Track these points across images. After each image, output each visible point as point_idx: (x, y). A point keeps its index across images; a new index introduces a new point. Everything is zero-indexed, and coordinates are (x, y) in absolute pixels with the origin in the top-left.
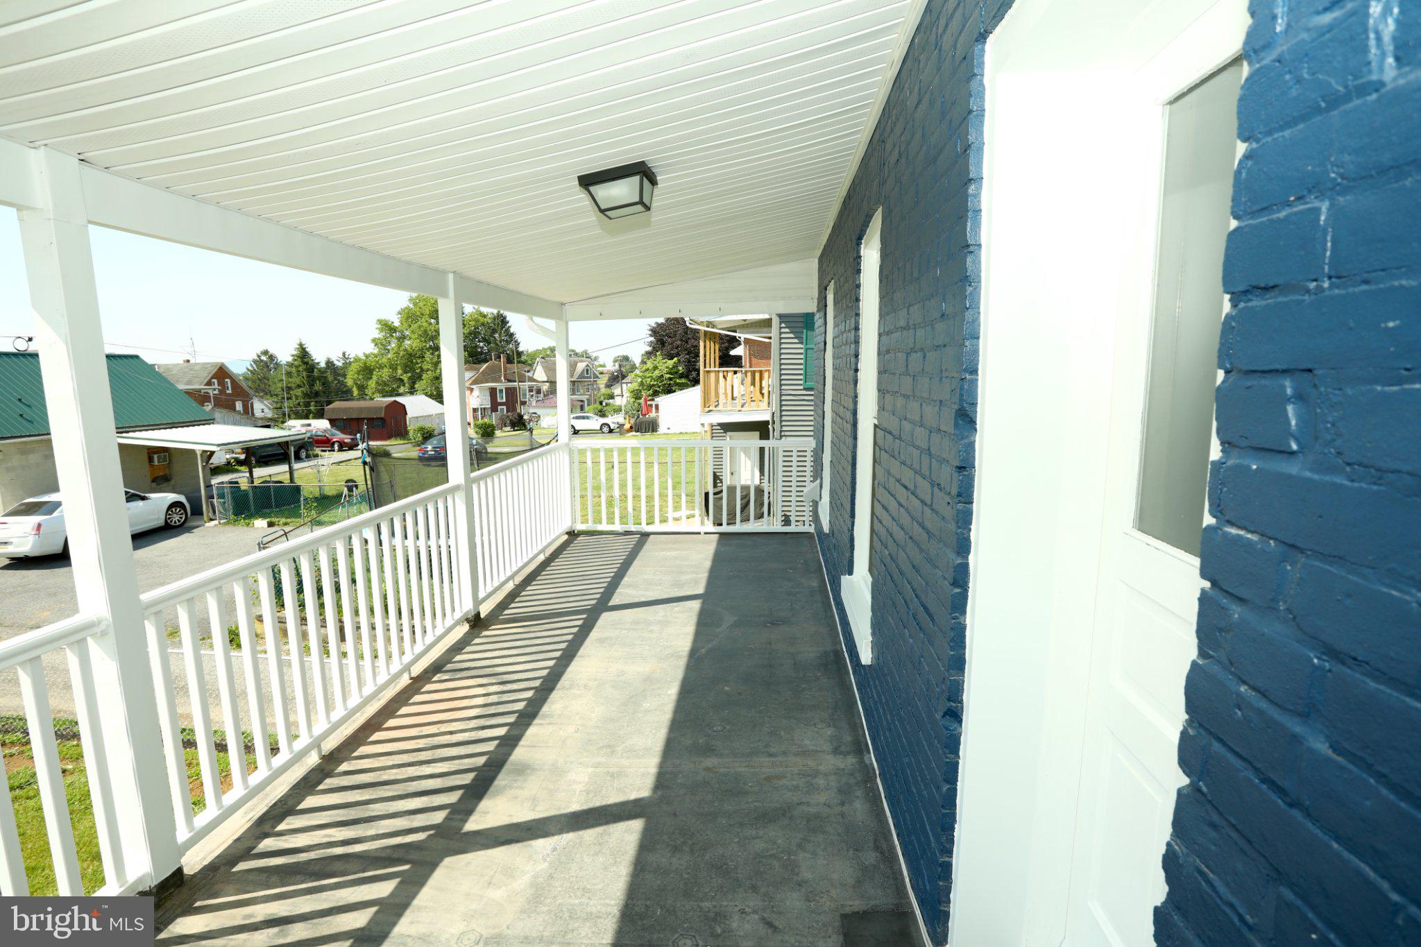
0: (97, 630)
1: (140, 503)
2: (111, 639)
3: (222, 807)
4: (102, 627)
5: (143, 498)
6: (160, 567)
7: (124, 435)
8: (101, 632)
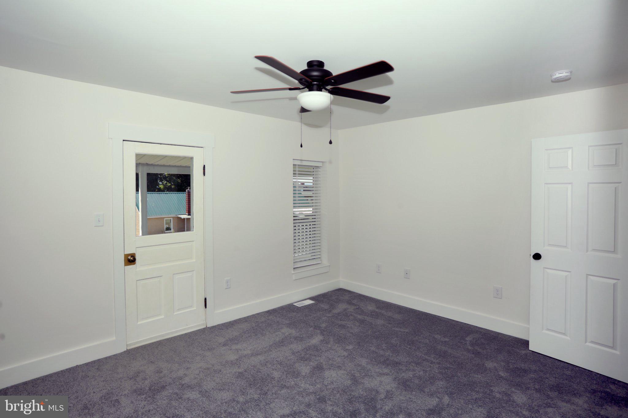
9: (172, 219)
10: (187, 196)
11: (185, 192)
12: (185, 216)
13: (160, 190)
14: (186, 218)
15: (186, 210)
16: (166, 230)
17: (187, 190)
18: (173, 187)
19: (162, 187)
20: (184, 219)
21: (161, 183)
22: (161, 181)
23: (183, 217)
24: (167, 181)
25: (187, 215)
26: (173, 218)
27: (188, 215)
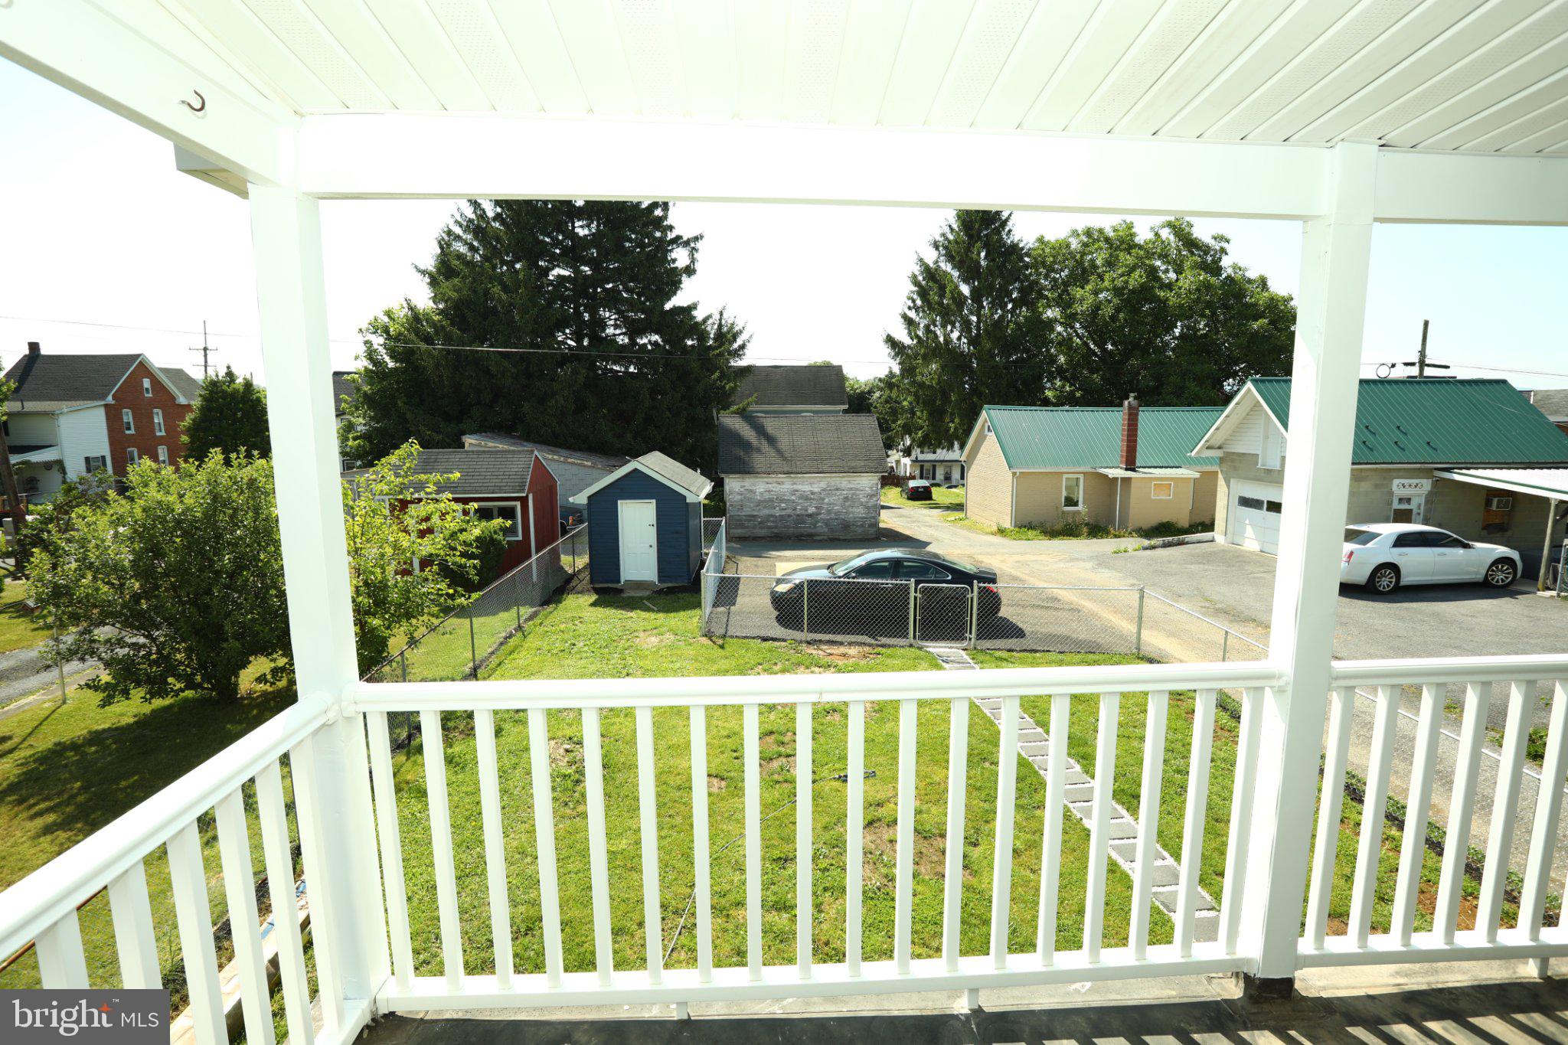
0: (1275, 683)
1: (1461, 551)
2: (1288, 697)
3: (1452, 943)
4: (1282, 682)
5: (1466, 546)
6: (1461, 628)
7: (1464, 471)
8: (1279, 687)
9: (1081, 477)
10: (1127, 417)
11: (1120, 409)
12: (1119, 473)
13: (1046, 402)
14: (1120, 476)
15: (1122, 456)
16: (1066, 506)
17: (1126, 403)
18: (1078, 394)
19: (1049, 394)
20: (1116, 479)
21: (1048, 385)
22: (1051, 379)
23: (1113, 473)
24: (1064, 379)
25: (1121, 468)
26: (1084, 473)
27: (1127, 469)
